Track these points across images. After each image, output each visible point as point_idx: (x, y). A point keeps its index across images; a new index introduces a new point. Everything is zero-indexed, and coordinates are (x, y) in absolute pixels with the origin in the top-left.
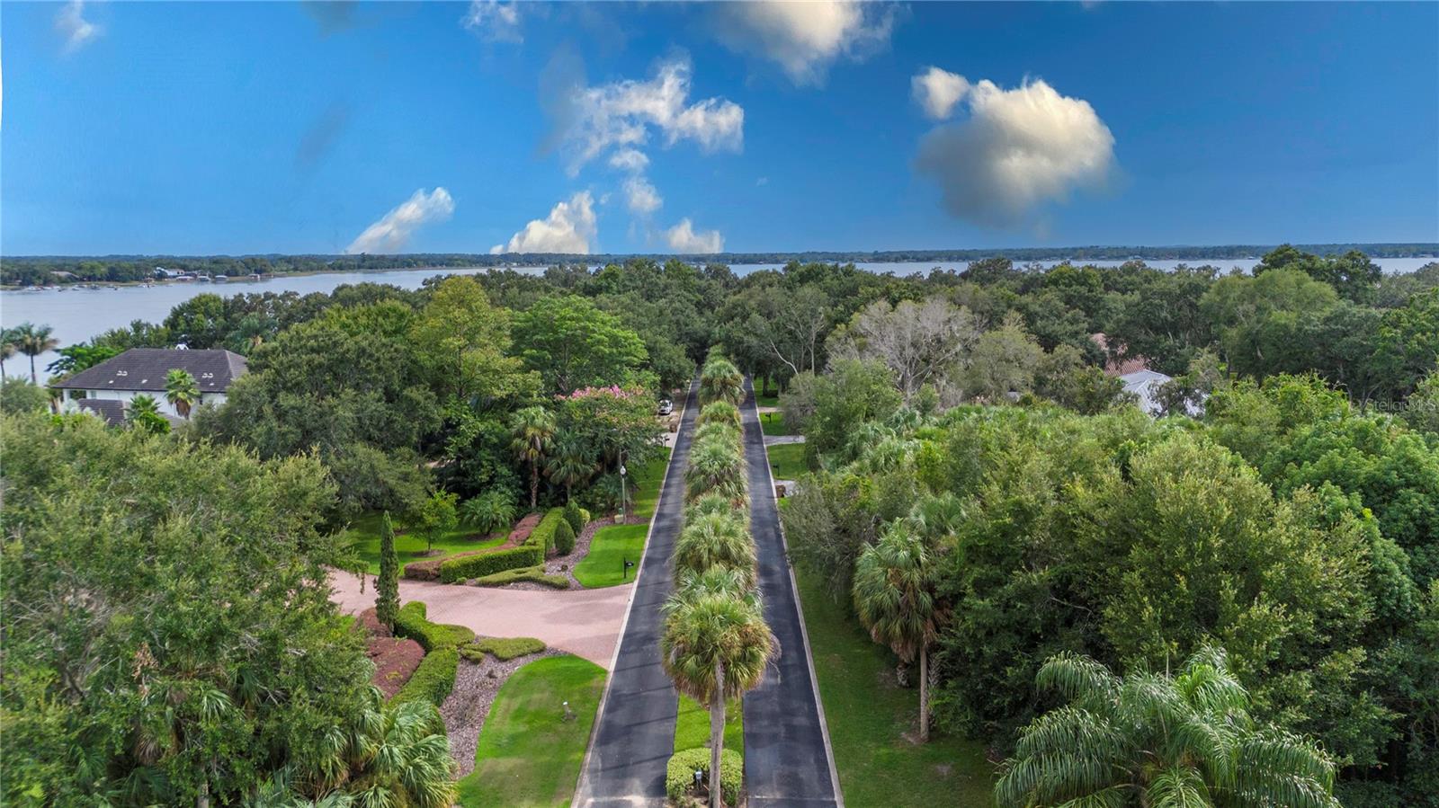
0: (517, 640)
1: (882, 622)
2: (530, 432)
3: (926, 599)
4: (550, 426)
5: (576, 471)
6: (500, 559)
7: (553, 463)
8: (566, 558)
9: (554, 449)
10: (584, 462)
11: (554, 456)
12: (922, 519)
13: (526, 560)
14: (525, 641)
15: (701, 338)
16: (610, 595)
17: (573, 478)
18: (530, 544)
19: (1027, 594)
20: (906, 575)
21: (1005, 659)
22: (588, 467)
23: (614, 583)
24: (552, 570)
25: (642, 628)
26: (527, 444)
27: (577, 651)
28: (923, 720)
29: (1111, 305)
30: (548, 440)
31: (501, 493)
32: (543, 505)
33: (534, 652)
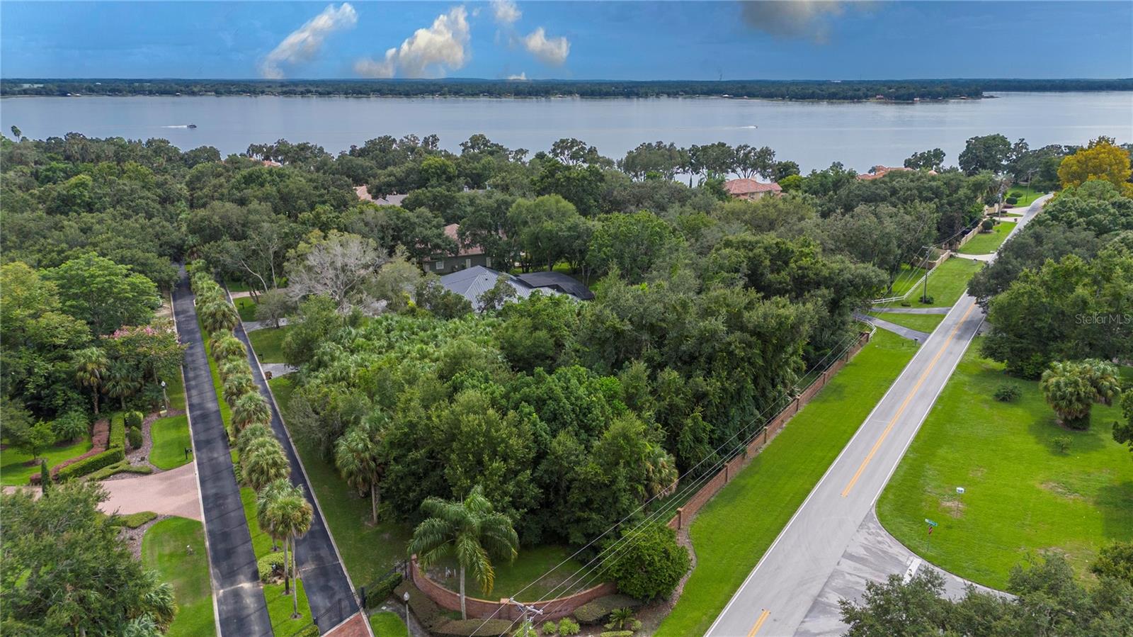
0: (138, 514)
1: (353, 478)
2: (90, 367)
3: (373, 464)
4: (103, 360)
5: (128, 387)
6: (98, 461)
7: (110, 385)
8: (140, 450)
9: (109, 376)
10: (133, 380)
11: (109, 379)
12: (367, 426)
13: (115, 458)
14: (143, 514)
15: (178, 245)
16: (182, 474)
17: (127, 392)
18: (114, 447)
19: (415, 462)
20: (362, 455)
21: (409, 489)
22: (136, 383)
23: (181, 464)
24: (134, 460)
25: (212, 491)
26: (88, 375)
27: (178, 513)
28: (375, 515)
29: (461, 200)
30: (104, 370)
31: (76, 411)
32: (104, 412)
33: (151, 520)
